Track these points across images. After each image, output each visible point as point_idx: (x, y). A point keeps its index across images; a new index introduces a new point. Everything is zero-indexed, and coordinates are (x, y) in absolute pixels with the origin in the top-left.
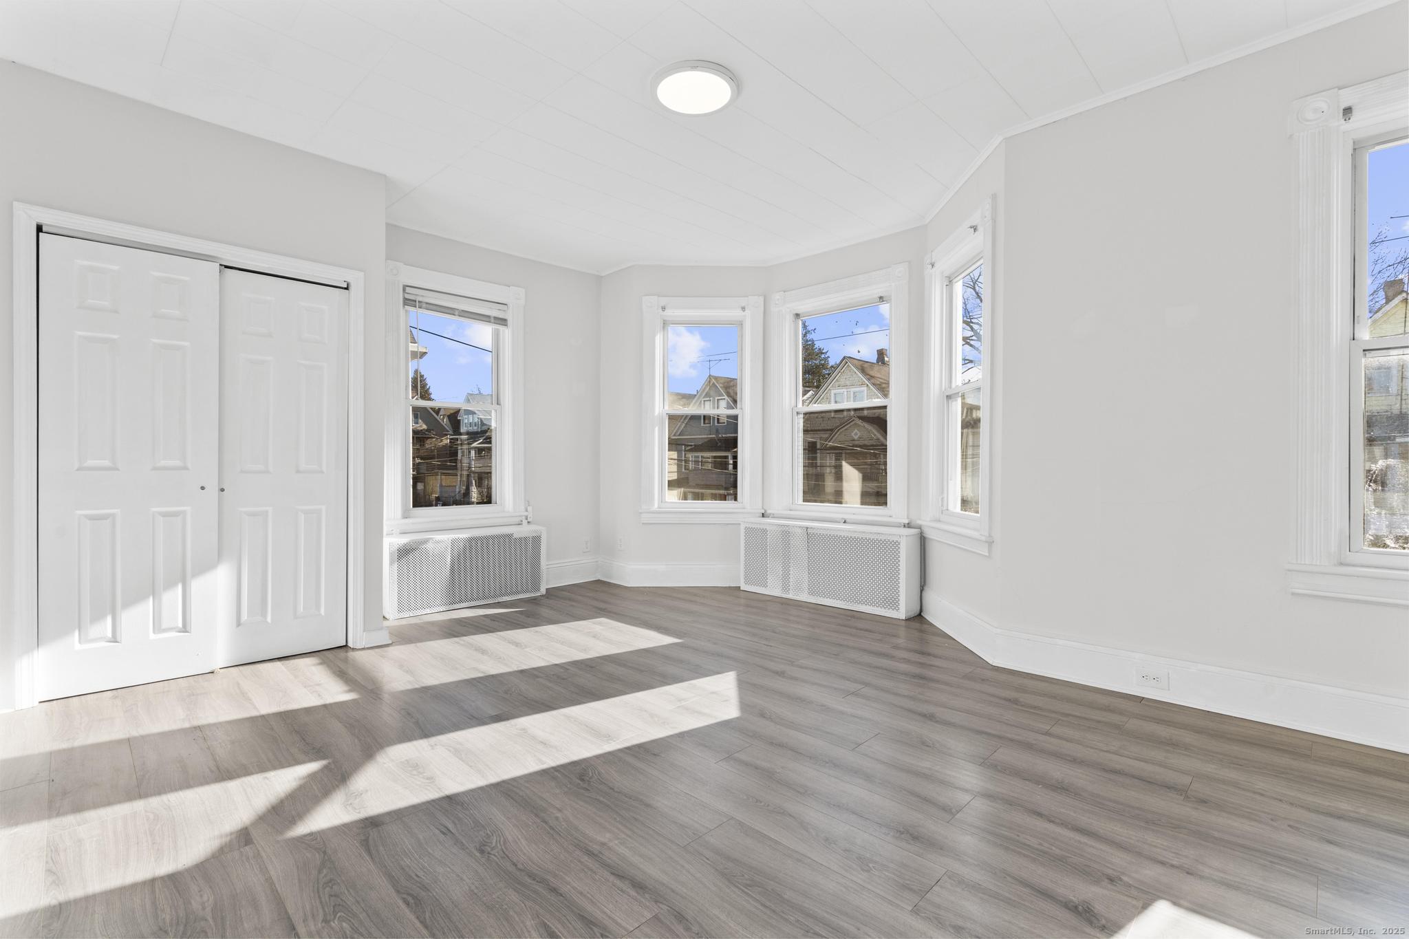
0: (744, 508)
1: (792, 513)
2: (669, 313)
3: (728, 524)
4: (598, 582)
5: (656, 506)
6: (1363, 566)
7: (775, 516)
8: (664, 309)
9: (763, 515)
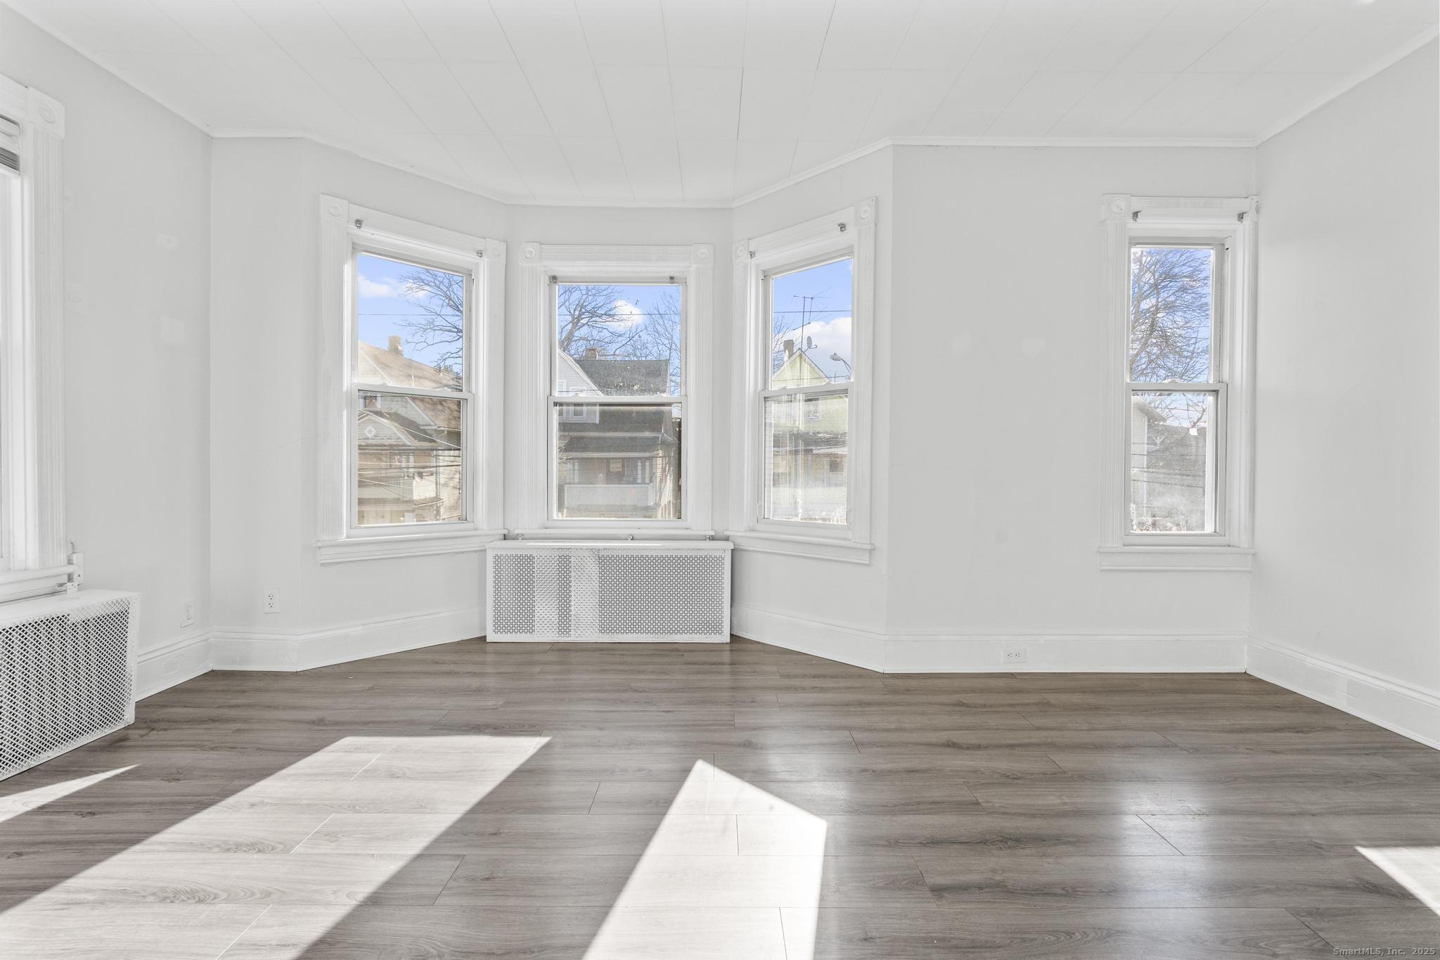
0: (476, 529)
1: (548, 531)
2: (365, 233)
3: (457, 553)
4: (213, 675)
5: (345, 535)
6: (1134, 545)
7: (525, 537)
8: (359, 223)
9: (505, 537)
